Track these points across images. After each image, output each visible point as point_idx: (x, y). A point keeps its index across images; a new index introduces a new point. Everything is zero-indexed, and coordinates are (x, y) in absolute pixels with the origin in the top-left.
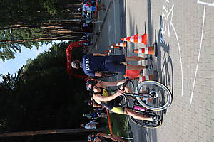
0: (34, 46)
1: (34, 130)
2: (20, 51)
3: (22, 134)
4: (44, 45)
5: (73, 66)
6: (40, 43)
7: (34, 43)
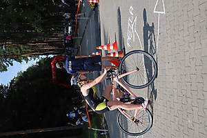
0: (23, 61)
1: (24, 130)
2: (12, 65)
3: (15, 133)
4: (33, 59)
5: (58, 66)
6: (29, 58)
7: (24, 58)
